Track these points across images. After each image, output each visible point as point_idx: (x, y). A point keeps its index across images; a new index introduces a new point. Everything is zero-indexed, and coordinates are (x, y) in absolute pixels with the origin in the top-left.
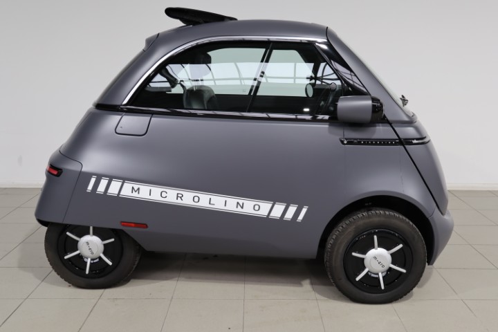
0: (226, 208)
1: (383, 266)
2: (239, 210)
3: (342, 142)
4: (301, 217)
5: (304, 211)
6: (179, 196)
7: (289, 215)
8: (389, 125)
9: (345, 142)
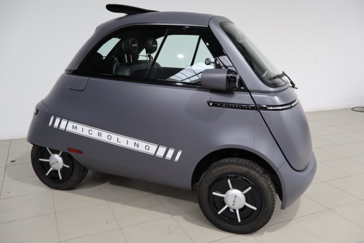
0: (127, 146)
1: (234, 205)
2: (136, 148)
3: (209, 104)
4: (177, 158)
5: (179, 154)
6: (99, 134)
7: (169, 156)
8: (248, 93)
9: (211, 104)
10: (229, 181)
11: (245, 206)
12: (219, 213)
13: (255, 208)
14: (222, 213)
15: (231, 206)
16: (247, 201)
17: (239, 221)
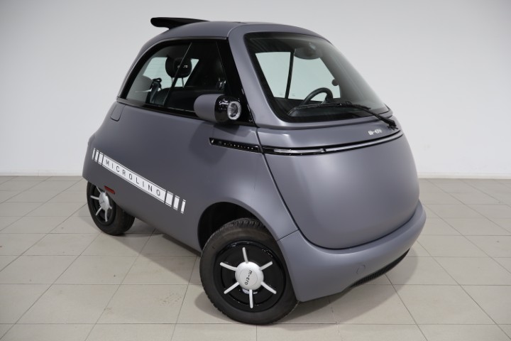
0: (144, 188)
1: (246, 283)
2: (150, 192)
5: (184, 204)
6: (124, 173)
7: (176, 205)
9: (212, 142)
10: (244, 249)
11: (262, 287)
12: (226, 292)
13: (274, 292)
14: (229, 293)
15: (243, 285)
16: (265, 281)
17: (252, 306)
